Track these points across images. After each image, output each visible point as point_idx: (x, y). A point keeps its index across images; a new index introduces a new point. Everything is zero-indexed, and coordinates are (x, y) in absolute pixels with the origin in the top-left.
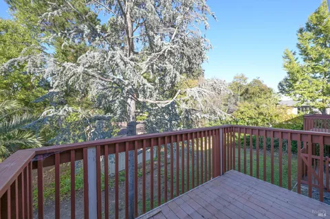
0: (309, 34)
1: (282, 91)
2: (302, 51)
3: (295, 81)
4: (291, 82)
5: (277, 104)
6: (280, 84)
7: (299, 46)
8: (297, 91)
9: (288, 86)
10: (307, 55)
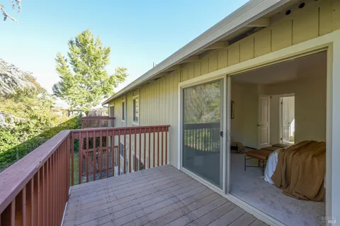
0: (77, 49)
1: (57, 94)
2: (72, 61)
3: (70, 87)
4: (66, 86)
5: (51, 107)
6: (55, 86)
7: (70, 55)
8: (70, 96)
9: (62, 89)
10: (76, 65)
